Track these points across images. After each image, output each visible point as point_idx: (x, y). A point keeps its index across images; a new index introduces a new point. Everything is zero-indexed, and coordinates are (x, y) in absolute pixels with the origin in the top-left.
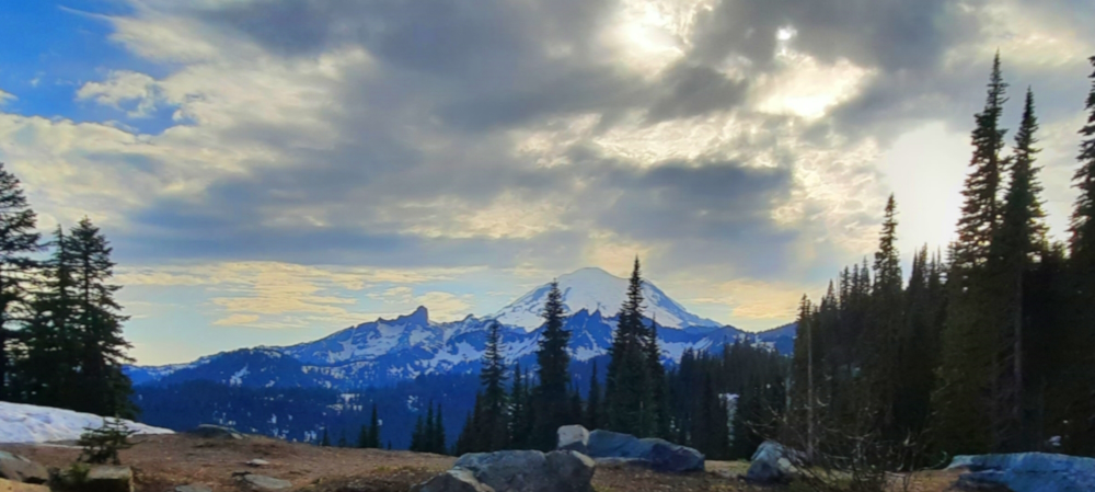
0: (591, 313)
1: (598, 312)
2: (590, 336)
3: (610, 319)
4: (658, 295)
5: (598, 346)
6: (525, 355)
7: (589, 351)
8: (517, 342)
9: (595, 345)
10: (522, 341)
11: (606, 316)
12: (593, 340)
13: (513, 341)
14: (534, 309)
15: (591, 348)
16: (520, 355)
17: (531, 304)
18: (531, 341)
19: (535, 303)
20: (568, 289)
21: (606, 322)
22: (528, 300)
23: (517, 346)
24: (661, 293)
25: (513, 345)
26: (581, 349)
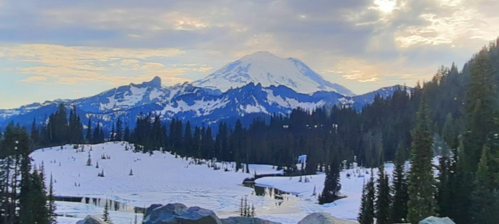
0: (255, 84)
1: (259, 84)
2: (254, 98)
3: (267, 88)
4: (305, 69)
5: (259, 104)
6: (217, 109)
7: (253, 107)
8: (213, 100)
9: (257, 104)
10: (215, 100)
11: (265, 86)
12: (256, 101)
13: (210, 100)
14: (228, 77)
15: (255, 105)
16: (214, 108)
17: (226, 73)
18: (221, 100)
19: (228, 73)
20: (249, 65)
21: (263, 90)
22: (224, 71)
23: (212, 103)
24: (307, 67)
25: (210, 102)
26: (248, 106)
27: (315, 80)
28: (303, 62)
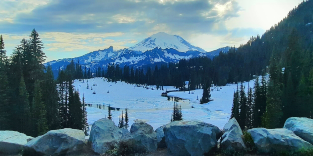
0: (159, 48)
1: (161, 48)
2: (158, 55)
3: (164, 50)
4: (182, 40)
5: (161, 58)
6: (140, 60)
7: (158, 59)
8: (138, 56)
9: (160, 57)
10: (140, 56)
11: (163, 49)
12: (159, 56)
13: (137, 56)
14: (145, 45)
15: (159, 58)
16: (139, 60)
17: (144, 43)
18: (142, 56)
19: (145, 43)
20: (155, 39)
21: (163, 51)
22: (143, 42)
23: (138, 58)
25: (137, 57)
26: (156, 59)
27: (187, 45)
28: (181, 37)
